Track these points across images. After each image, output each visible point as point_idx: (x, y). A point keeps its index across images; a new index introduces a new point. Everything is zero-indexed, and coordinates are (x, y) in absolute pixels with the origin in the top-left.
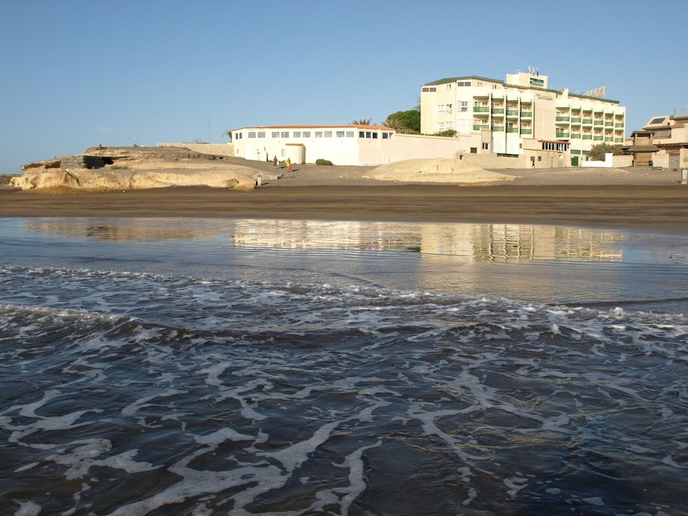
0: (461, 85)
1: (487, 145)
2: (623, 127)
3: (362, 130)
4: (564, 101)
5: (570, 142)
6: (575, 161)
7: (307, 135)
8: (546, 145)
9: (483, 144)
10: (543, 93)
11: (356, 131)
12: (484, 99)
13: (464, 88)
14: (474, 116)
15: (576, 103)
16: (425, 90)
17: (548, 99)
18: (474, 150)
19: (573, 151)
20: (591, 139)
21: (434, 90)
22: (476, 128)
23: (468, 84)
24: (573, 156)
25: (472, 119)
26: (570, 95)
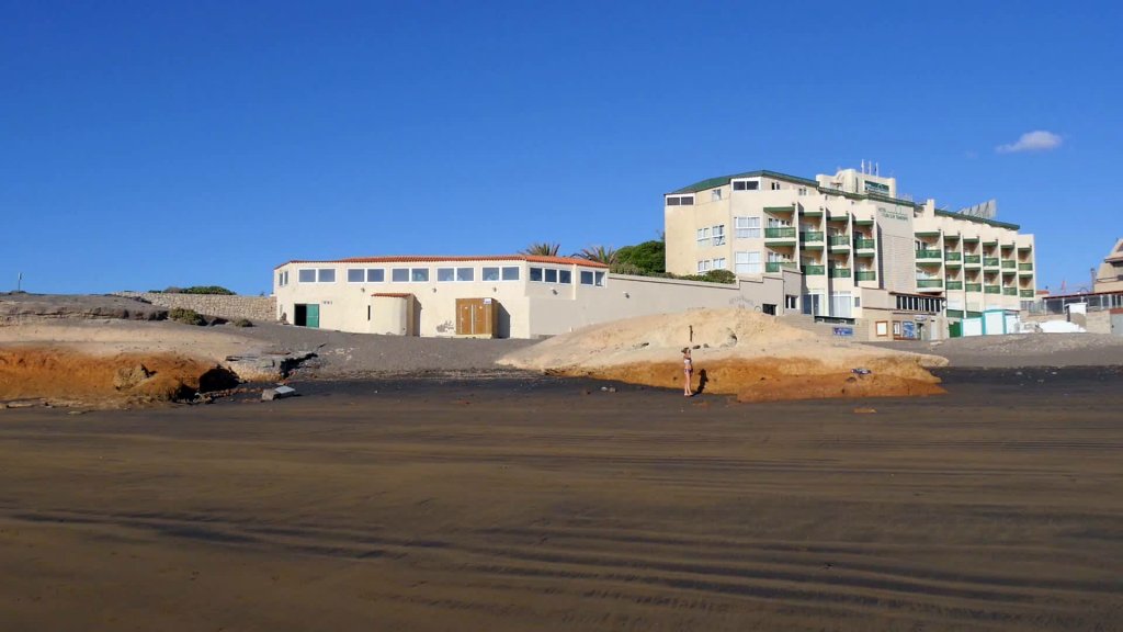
0: (739, 186)
1: (793, 299)
2: (1031, 269)
3: (536, 265)
4: (928, 222)
5: (943, 295)
6: (955, 330)
7: (421, 275)
8: (905, 301)
9: (787, 297)
10: (890, 207)
11: (523, 267)
12: (785, 214)
13: (746, 193)
14: (768, 245)
15: (950, 227)
16: (673, 202)
17: (900, 218)
18: (769, 309)
19: (951, 313)
20: (979, 290)
21: (689, 201)
22: (770, 267)
23: (753, 186)
24: (952, 320)
25: (763, 250)
26: (937, 213)
